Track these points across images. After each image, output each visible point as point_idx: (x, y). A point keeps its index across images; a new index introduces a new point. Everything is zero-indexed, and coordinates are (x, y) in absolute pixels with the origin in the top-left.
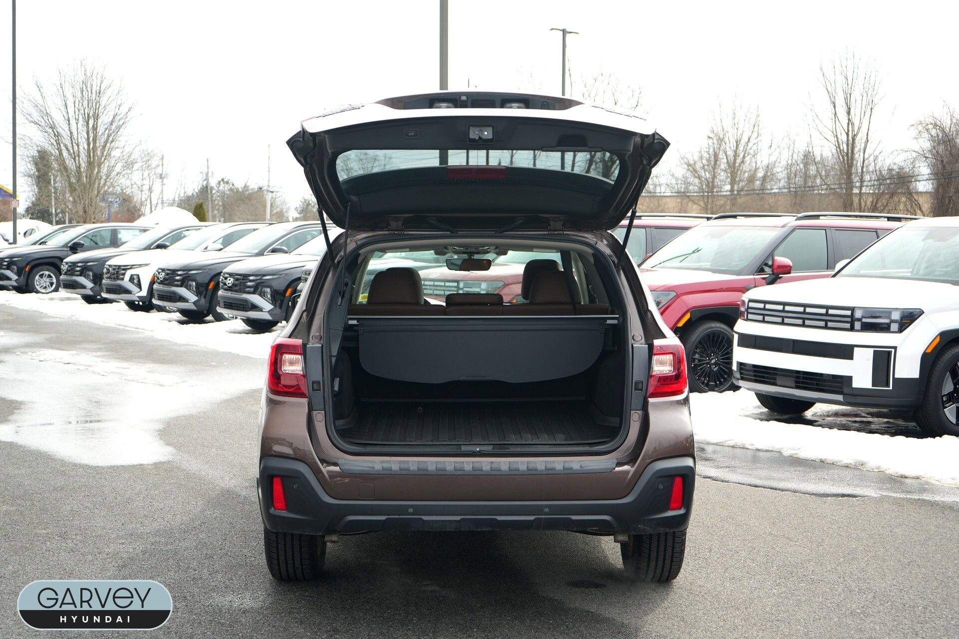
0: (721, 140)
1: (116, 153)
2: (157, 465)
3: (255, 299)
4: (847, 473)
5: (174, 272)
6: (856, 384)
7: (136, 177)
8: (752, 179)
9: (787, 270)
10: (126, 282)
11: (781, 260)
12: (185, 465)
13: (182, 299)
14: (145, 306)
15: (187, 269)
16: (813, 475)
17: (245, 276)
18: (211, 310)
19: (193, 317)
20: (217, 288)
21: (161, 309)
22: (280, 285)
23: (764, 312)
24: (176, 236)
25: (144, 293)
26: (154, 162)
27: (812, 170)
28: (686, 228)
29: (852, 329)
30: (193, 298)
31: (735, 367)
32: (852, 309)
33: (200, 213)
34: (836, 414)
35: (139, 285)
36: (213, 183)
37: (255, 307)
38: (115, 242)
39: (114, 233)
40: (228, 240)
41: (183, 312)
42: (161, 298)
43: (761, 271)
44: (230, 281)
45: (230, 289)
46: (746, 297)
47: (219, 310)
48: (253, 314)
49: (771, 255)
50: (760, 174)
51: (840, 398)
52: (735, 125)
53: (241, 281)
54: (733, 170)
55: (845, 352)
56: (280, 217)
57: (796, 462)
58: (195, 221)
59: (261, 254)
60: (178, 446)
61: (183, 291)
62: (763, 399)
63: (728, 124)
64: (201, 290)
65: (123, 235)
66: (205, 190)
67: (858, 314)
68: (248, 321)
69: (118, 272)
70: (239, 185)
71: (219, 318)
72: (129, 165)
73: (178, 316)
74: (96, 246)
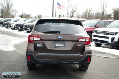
0: (87, 10)
1: (11, 9)
2: (13, 51)
3: (28, 28)
4: (108, 54)
5: (17, 25)
6: (109, 42)
7: (14, 13)
8: (91, 15)
9: (99, 26)
10: (11, 26)
11: (98, 25)
12: (17, 51)
13: (18, 28)
14: (14, 29)
15: (19, 24)
16: (104, 54)
17: (27, 25)
18: (22, 30)
19: (20, 30)
20: (23, 27)
21: (16, 29)
22: (31, 27)
23: (96, 32)
24: (18, 20)
25: (14, 27)
26: (16, 11)
27: (99, 14)
28: (85, 21)
29: (109, 35)
30: (20, 28)
31: (92, 39)
32: (109, 32)
33: (22, 17)
34: (105, 46)
35: (13, 26)
36: (23, 14)
37: (28, 29)
38: (10, 21)
39: (10, 19)
40: (25, 21)
41: (19, 30)
42: (16, 28)
43: (95, 26)
44: (25, 26)
45: (25, 27)
46: (94, 30)
47: (23, 30)
48: (28, 30)
49: (97, 24)
50: (92, 14)
51: (107, 44)
52: (89, 8)
53: (26, 26)
54: (89, 14)
55: (108, 38)
56: (32, 18)
57: (101, 53)
58: (21, 18)
59: (29, 22)
60: (16, 48)
61: (19, 27)
62: (96, 43)
63: (88, 8)
64: (21, 27)
65: (11, 20)
66: (22, 15)
67: (110, 33)
68: (27, 31)
69: (10, 24)
70: (27, 14)
71: (23, 31)
72: (13, 11)
73: (18, 30)
74: (8, 21)
